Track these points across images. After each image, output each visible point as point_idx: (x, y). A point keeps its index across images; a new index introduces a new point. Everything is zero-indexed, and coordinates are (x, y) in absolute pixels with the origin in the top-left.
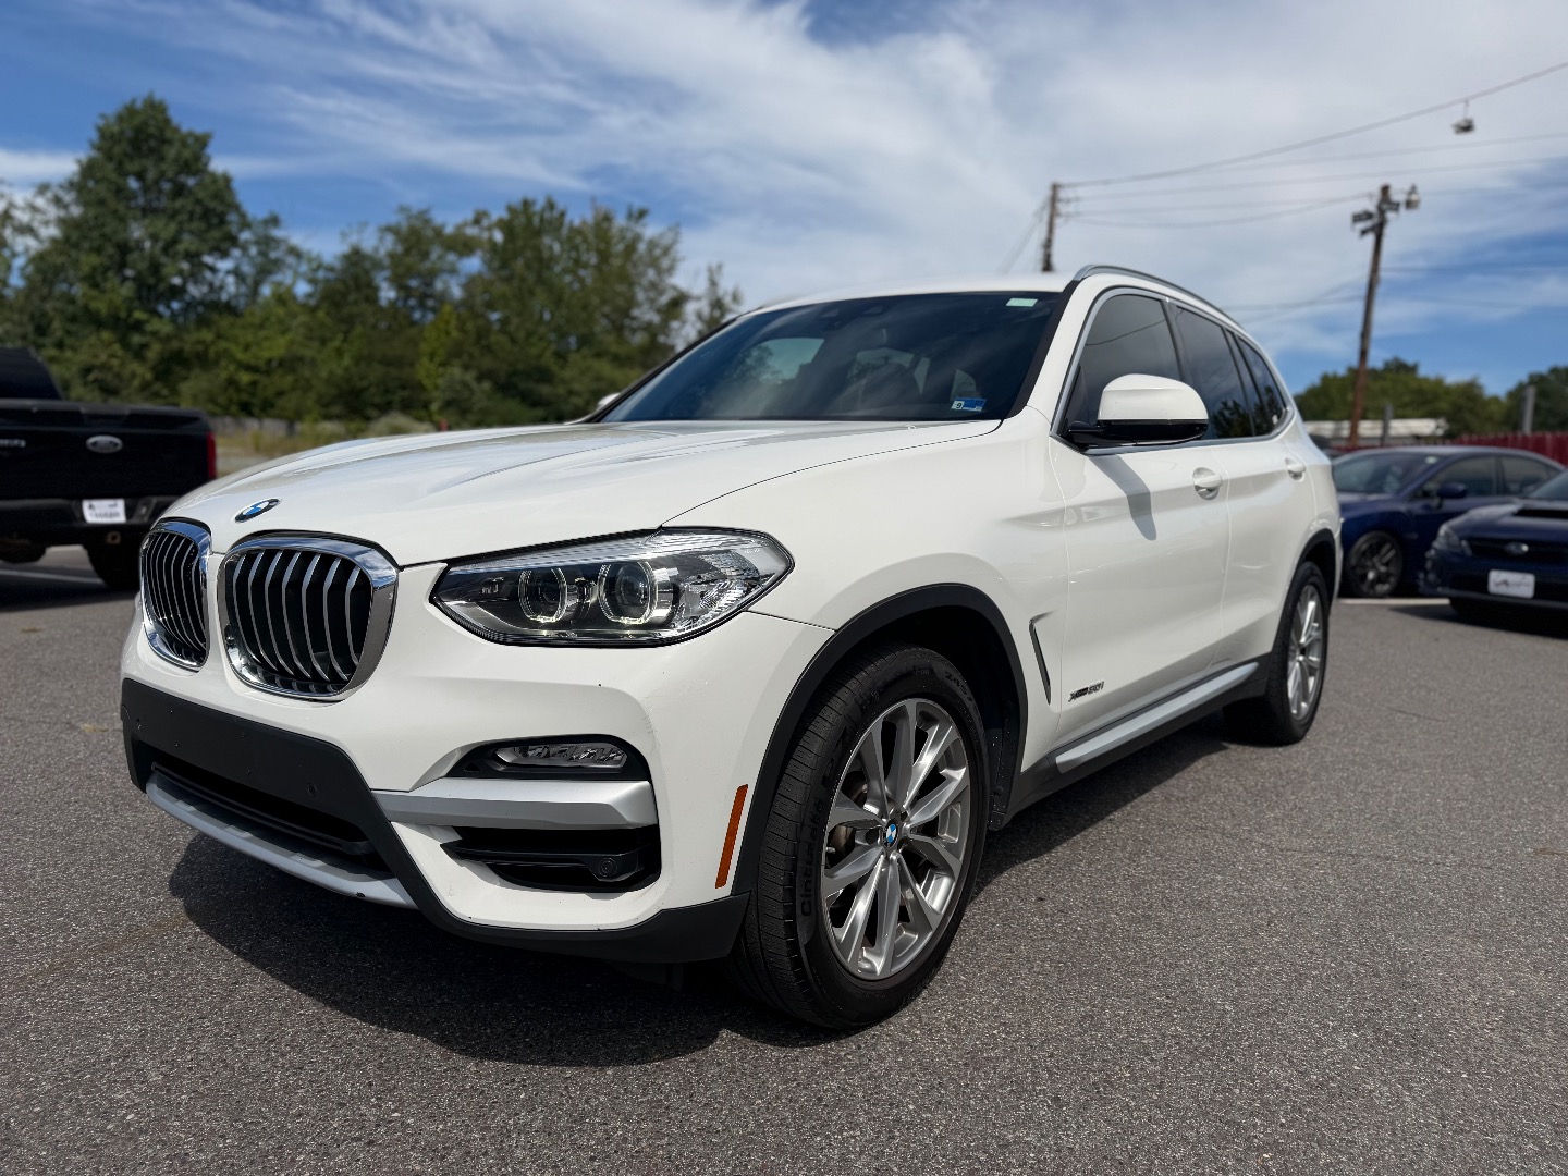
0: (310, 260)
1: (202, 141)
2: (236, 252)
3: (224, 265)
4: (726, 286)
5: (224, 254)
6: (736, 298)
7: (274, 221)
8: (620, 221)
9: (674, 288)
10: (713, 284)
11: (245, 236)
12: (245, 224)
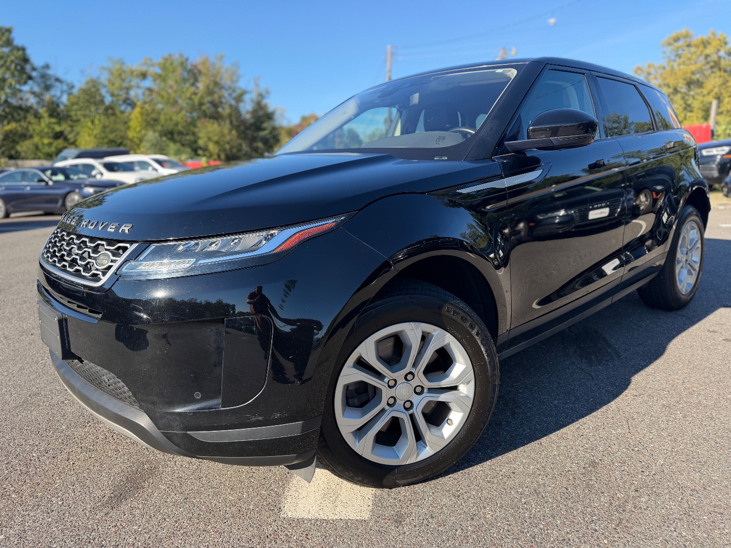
0: (68, 85)
1: (9, 31)
2: (30, 82)
3: (26, 88)
4: (263, 87)
5: (25, 83)
6: (268, 92)
7: (47, 67)
8: (213, 59)
9: (240, 88)
10: (257, 85)
11: (34, 74)
12: (34, 69)
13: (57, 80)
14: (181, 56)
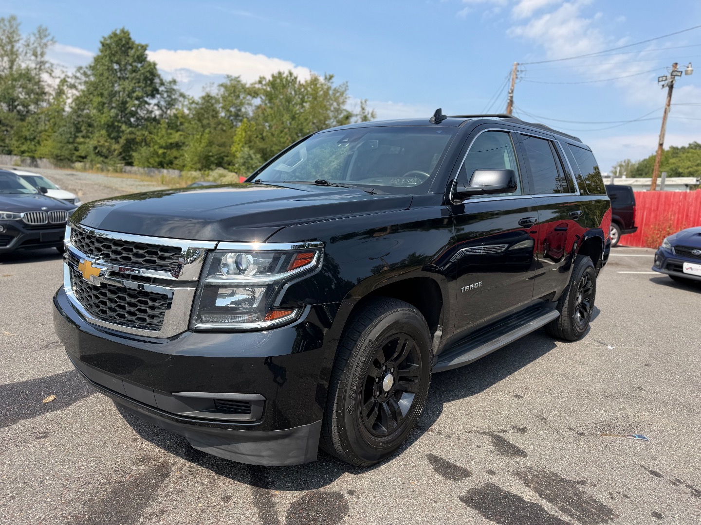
0: (189, 100)
1: (144, 48)
2: (158, 96)
3: (153, 101)
4: (369, 110)
5: (153, 96)
6: (373, 116)
7: (174, 82)
8: (322, 79)
9: (347, 111)
10: (363, 109)
11: (161, 89)
12: (162, 84)
13: (182, 95)
14: (291, 74)
